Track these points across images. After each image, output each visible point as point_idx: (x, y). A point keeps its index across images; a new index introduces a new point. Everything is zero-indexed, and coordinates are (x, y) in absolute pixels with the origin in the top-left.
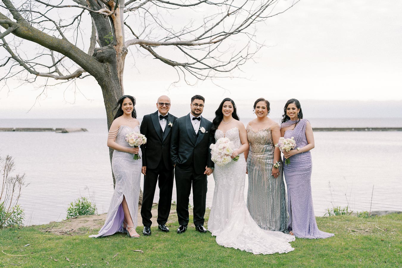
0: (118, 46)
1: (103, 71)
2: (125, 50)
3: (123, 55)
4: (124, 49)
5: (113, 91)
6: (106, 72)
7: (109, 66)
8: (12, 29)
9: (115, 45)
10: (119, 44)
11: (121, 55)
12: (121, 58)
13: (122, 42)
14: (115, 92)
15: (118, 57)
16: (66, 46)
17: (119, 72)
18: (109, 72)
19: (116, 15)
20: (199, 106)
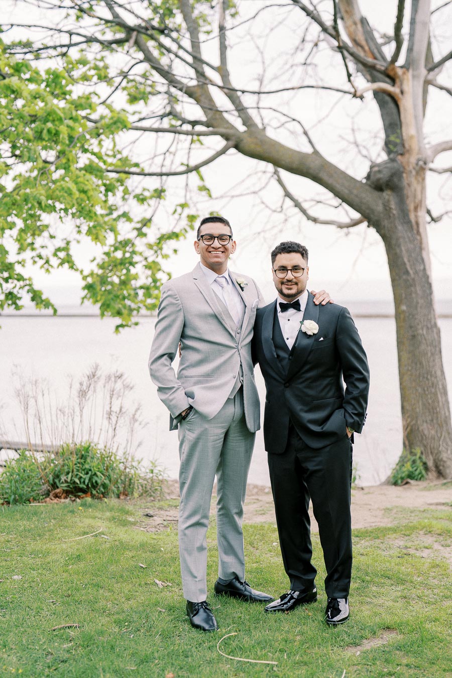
0: (407, 156)
1: (380, 208)
2: (421, 163)
3: (418, 173)
4: (419, 160)
5: (399, 246)
6: (386, 210)
7: (391, 198)
8: (231, 143)
9: (402, 154)
10: (408, 151)
11: (414, 173)
12: (413, 180)
13: (414, 145)
14: (403, 248)
15: (407, 178)
16: (314, 165)
17: (412, 207)
18: (390, 208)
19: (402, 92)
20: (289, 272)
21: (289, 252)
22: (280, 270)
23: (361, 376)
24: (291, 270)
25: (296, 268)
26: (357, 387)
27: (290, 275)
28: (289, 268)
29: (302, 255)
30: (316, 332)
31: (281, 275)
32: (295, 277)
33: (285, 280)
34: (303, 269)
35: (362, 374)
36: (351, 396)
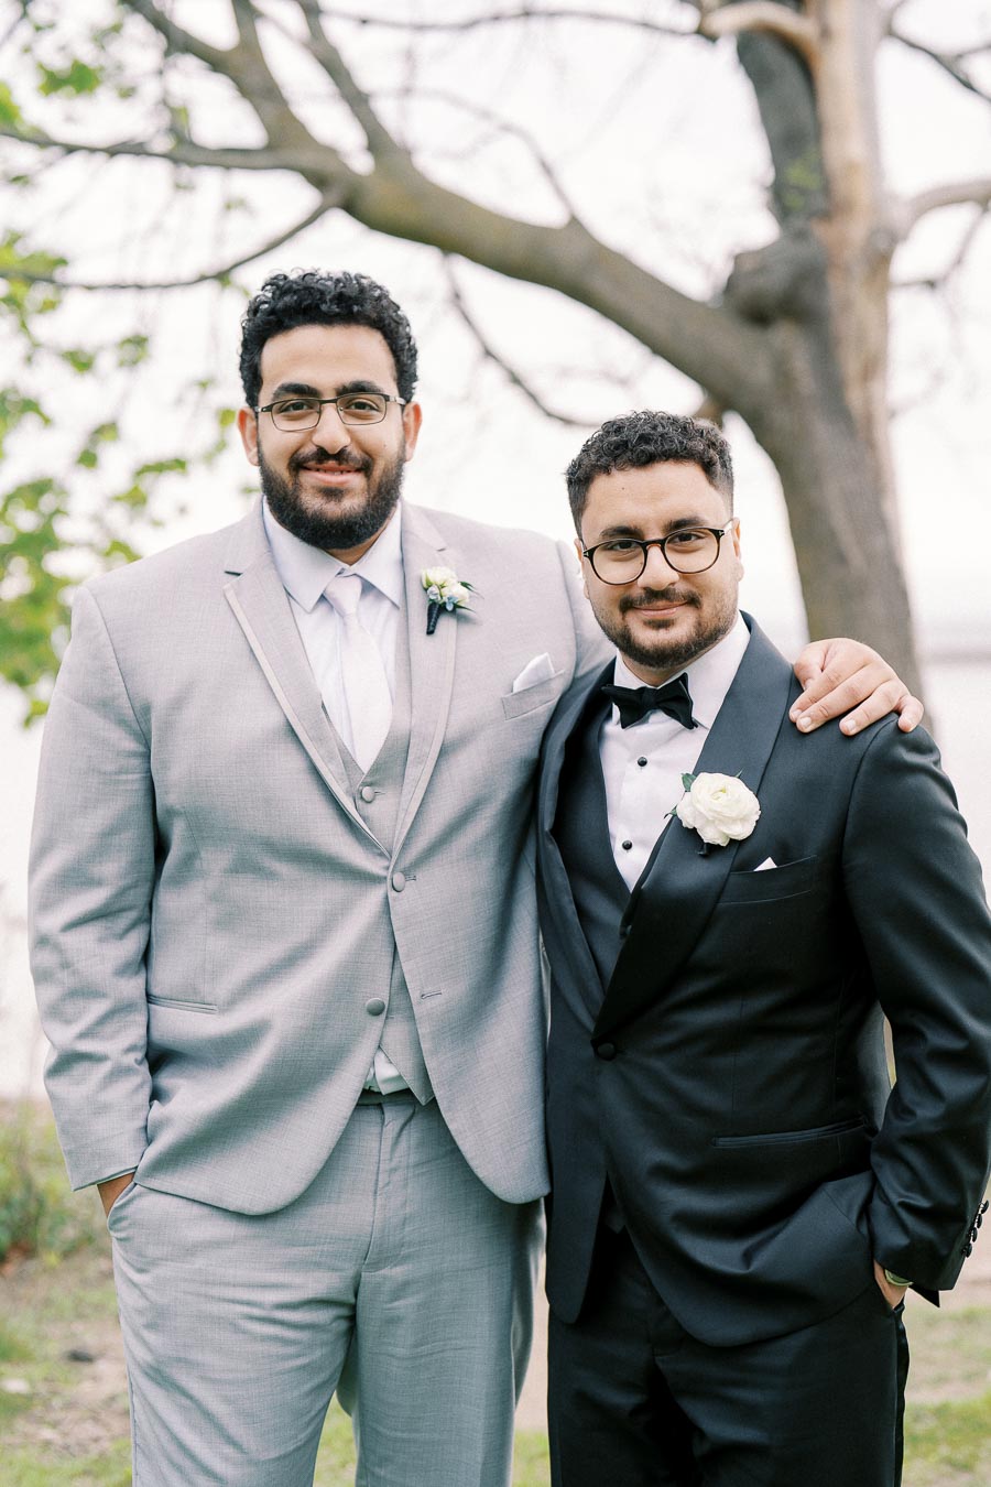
0: (838, 220)
3: (868, 273)
4: (874, 232)
7: (797, 347)
8: (333, 195)
9: (823, 217)
10: (841, 207)
11: (861, 270)
12: (858, 292)
13: (861, 192)
15: (839, 285)
17: (850, 370)
19: (826, 33)
20: (655, 552)
21: (646, 460)
22: (608, 547)
23: (956, 1044)
24: (661, 543)
25: (681, 532)
26: (935, 1092)
27: (659, 569)
28: (655, 534)
29: (707, 467)
30: (742, 831)
31: (617, 571)
32: (685, 576)
33: (637, 592)
34: (718, 534)
35: (958, 1029)
36: (903, 1126)
